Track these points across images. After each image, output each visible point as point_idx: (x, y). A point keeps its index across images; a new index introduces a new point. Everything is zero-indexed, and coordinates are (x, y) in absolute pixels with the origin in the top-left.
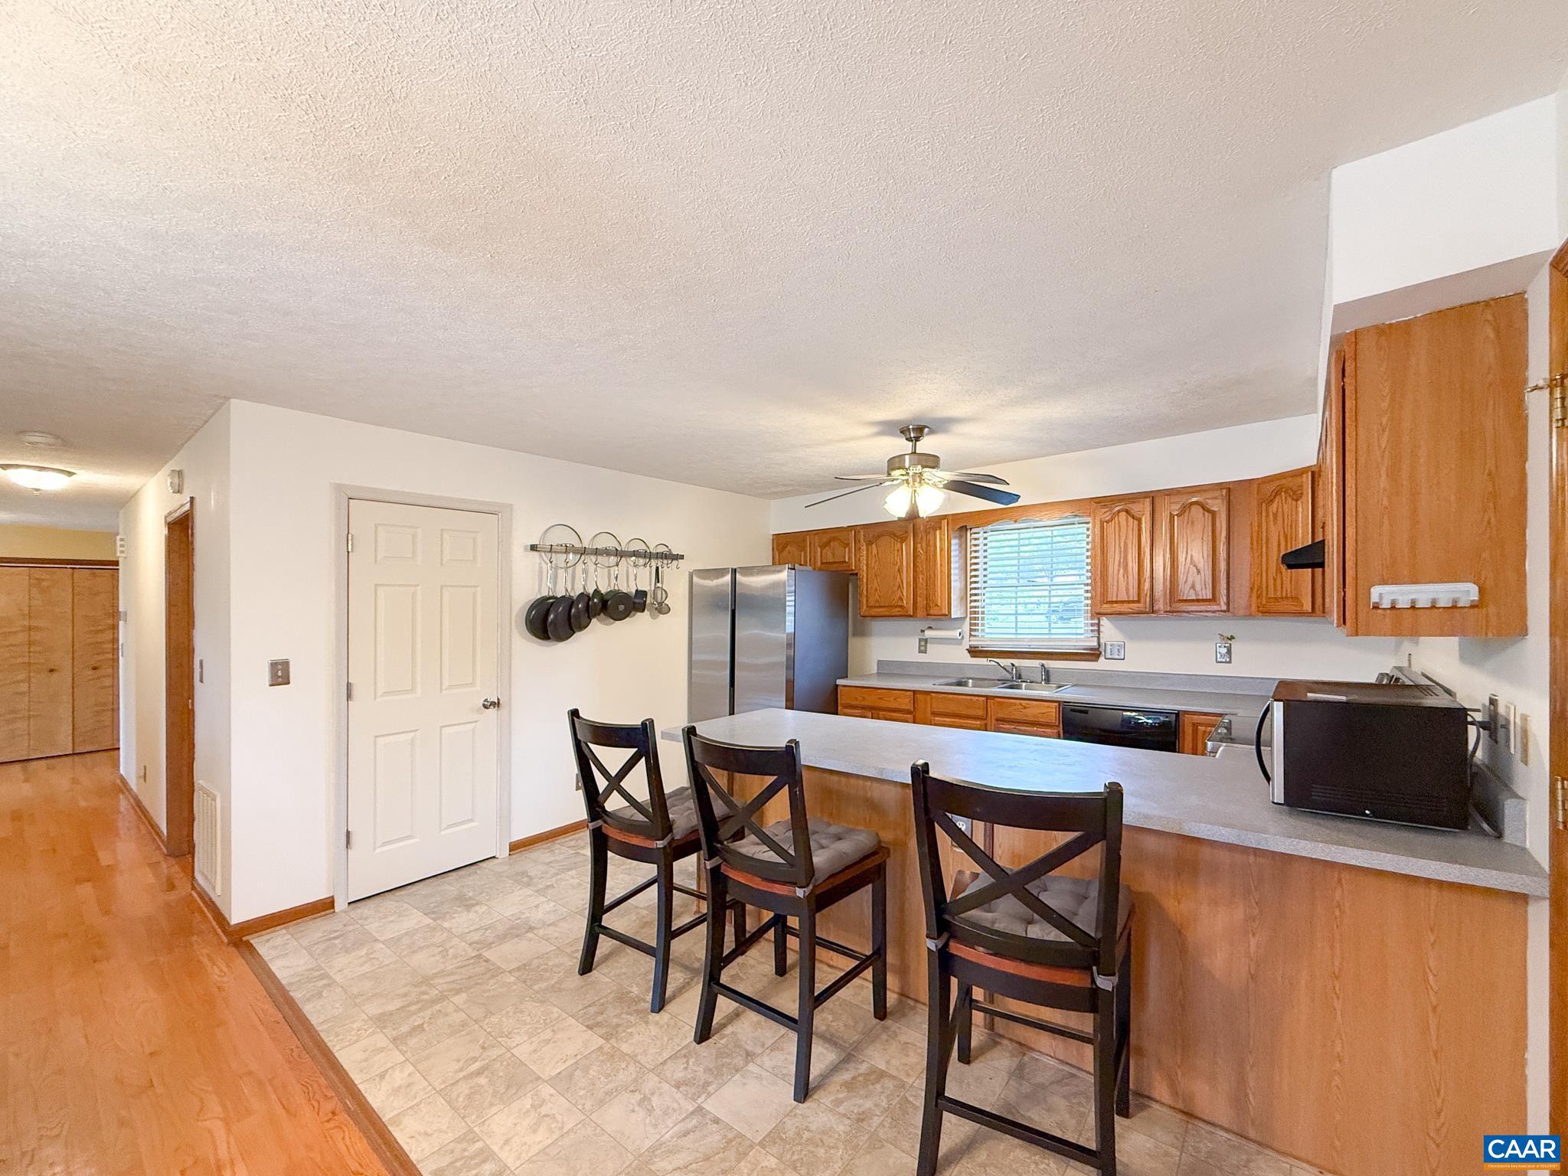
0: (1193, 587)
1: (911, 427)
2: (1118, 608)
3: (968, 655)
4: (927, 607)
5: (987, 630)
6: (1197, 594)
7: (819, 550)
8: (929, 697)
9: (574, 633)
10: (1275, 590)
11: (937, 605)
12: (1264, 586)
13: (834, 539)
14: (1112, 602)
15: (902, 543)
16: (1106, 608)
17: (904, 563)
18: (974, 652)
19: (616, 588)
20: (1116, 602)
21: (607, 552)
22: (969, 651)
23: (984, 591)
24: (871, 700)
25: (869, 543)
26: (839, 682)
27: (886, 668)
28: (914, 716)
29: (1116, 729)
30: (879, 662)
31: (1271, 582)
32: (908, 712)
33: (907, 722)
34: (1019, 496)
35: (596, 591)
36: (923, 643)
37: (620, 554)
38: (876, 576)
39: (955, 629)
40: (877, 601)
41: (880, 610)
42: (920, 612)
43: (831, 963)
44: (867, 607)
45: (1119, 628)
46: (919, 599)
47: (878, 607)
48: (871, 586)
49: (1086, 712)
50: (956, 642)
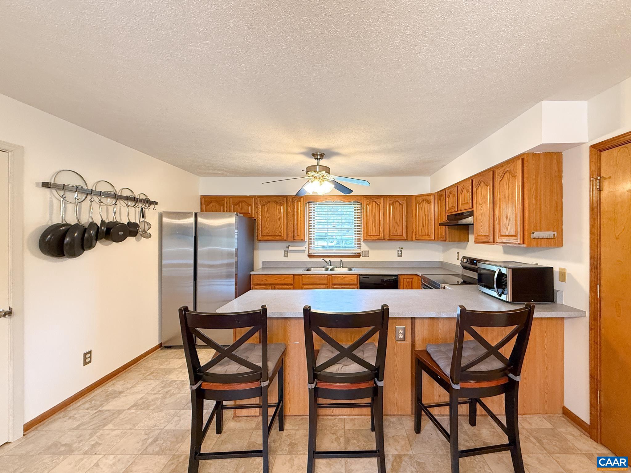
0: (396, 231)
1: (318, 153)
2: (373, 238)
3: (308, 257)
4: (294, 236)
5: (316, 247)
6: (398, 233)
7: (232, 206)
8: (301, 277)
9: (84, 250)
10: (422, 233)
11: (299, 236)
12: (418, 231)
13: (242, 201)
14: (370, 235)
15: (281, 206)
16: (369, 238)
17: (282, 215)
18: (310, 256)
19: (115, 220)
20: (372, 235)
21: (107, 195)
22: (308, 256)
23: (314, 230)
24: (271, 281)
25: (263, 206)
26: (252, 273)
27: (266, 265)
28: (294, 286)
29: (379, 283)
30: (263, 263)
31: (420, 229)
32: (291, 285)
33: (291, 289)
34: (353, 191)
35: (103, 222)
36: (286, 253)
37: (116, 197)
38: (266, 221)
39: (304, 246)
40: (267, 233)
41: (269, 237)
42: (290, 239)
43: (332, 414)
44: (262, 236)
45: (367, 245)
46: (289, 233)
47: (268, 236)
48: (263, 225)
49: (369, 278)
50: (303, 251)
